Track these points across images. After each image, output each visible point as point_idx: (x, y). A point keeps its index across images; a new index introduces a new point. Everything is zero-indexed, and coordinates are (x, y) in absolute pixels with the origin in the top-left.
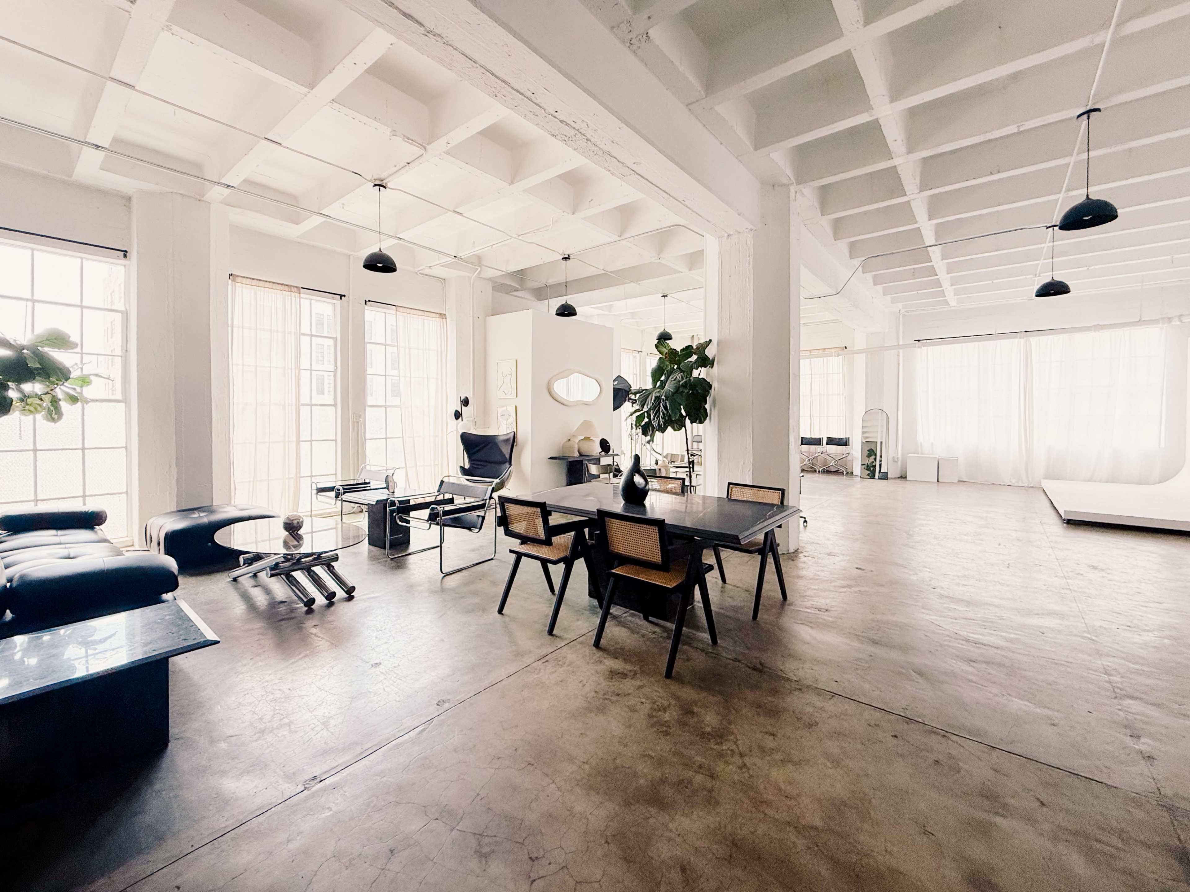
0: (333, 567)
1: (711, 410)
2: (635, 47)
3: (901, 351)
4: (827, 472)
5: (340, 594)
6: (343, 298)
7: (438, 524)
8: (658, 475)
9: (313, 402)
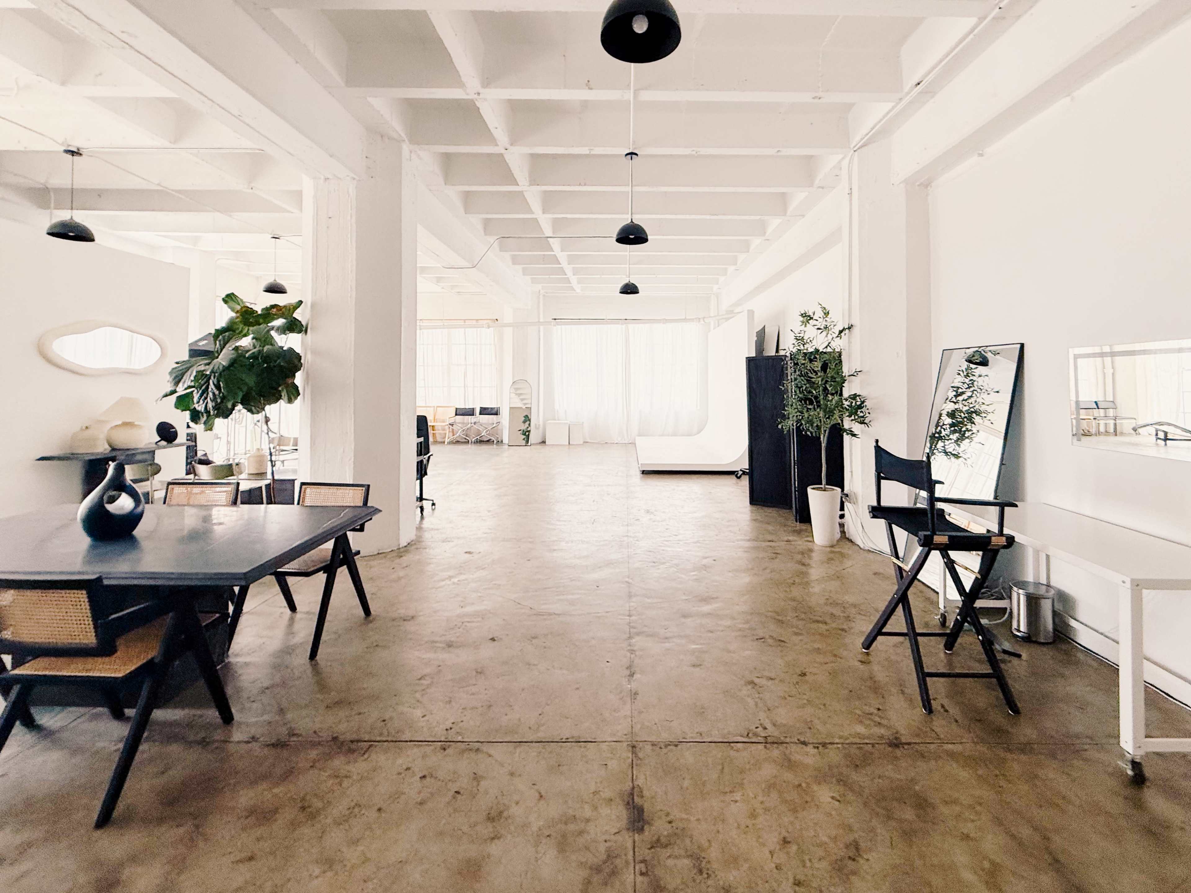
3: (542, 328)
4: (480, 442)
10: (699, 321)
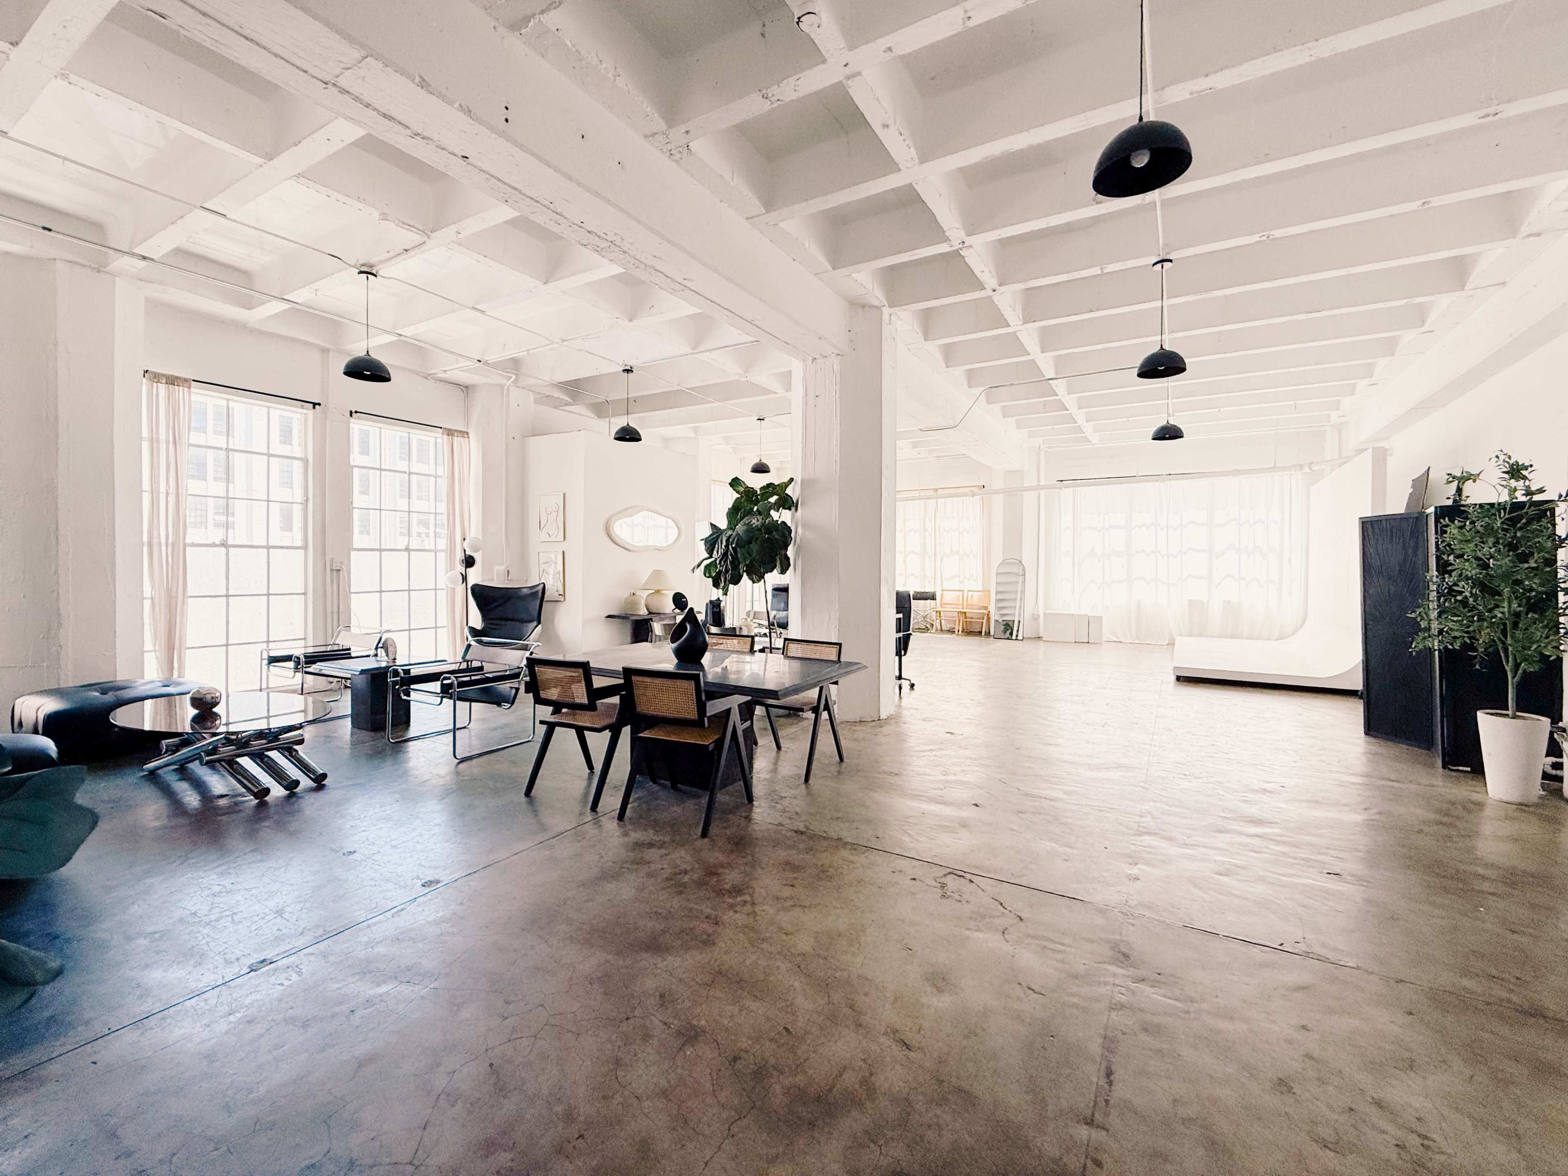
0: (296, 751)
1: (795, 560)
2: (675, 158)
3: (1043, 493)
5: (305, 782)
6: (317, 406)
7: (451, 698)
8: (738, 633)
9: (270, 544)
10: (1301, 469)
